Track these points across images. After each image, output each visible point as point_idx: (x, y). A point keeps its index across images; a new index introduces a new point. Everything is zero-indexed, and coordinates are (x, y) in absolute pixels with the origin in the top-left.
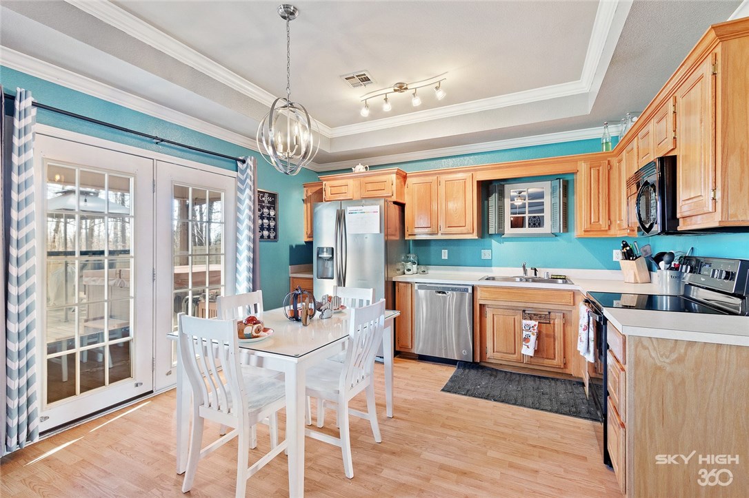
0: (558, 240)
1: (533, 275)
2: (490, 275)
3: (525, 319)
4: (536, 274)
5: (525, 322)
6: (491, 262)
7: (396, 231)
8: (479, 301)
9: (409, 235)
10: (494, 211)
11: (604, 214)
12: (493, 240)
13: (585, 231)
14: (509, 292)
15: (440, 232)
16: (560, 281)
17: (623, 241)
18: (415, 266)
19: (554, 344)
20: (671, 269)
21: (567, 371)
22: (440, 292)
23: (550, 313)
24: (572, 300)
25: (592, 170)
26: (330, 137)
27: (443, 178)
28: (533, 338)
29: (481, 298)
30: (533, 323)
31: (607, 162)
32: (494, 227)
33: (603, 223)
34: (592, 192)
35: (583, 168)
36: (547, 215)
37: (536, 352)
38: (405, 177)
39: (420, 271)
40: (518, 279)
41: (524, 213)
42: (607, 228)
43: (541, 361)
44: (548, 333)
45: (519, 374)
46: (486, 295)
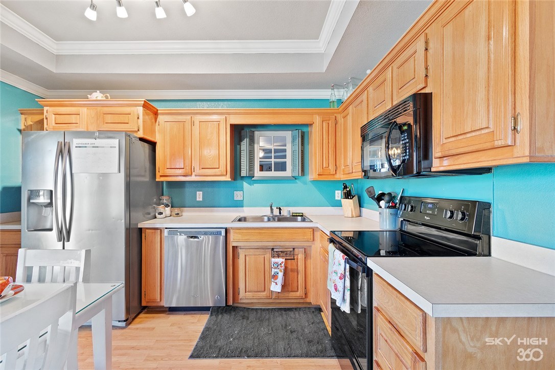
0: (297, 183)
1: (278, 214)
2: (242, 215)
3: (273, 257)
4: (280, 213)
5: (273, 260)
6: (243, 202)
7: (145, 171)
8: (232, 243)
9: (161, 176)
10: (245, 155)
11: (332, 161)
12: (244, 183)
13: (319, 175)
14: (260, 233)
15: (194, 174)
16: (299, 218)
17: (344, 184)
18: (168, 210)
19: (297, 277)
20: (389, 207)
21: (308, 300)
22: (192, 237)
23: (294, 249)
24: (312, 237)
25: (324, 123)
26: (55, 52)
27: (198, 118)
28: (281, 275)
29: (234, 240)
30: (280, 260)
31: (334, 117)
32: (245, 169)
33: (332, 168)
34: (324, 141)
35: (317, 120)
36: (288, 161)
37: (283, 287)
38: (156, 114)
39: (174, 213)
40: (266, 219)
41: (270, 158)
42: (334, 173)
43: (286, 294)
44: (293, 268)
45: (268, 310)
46: (239, 237)
